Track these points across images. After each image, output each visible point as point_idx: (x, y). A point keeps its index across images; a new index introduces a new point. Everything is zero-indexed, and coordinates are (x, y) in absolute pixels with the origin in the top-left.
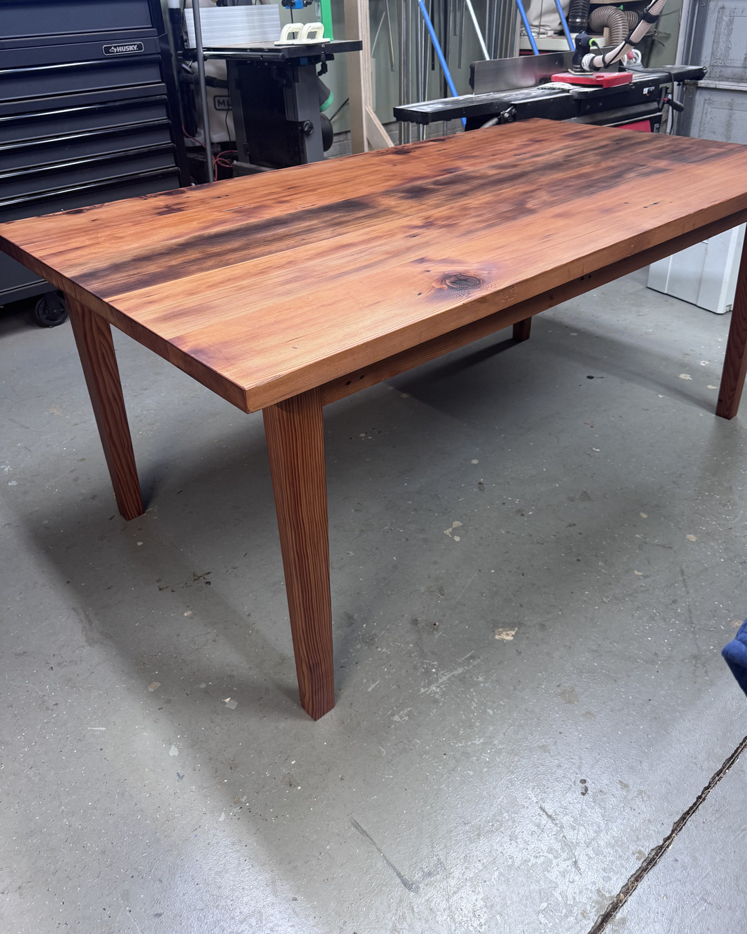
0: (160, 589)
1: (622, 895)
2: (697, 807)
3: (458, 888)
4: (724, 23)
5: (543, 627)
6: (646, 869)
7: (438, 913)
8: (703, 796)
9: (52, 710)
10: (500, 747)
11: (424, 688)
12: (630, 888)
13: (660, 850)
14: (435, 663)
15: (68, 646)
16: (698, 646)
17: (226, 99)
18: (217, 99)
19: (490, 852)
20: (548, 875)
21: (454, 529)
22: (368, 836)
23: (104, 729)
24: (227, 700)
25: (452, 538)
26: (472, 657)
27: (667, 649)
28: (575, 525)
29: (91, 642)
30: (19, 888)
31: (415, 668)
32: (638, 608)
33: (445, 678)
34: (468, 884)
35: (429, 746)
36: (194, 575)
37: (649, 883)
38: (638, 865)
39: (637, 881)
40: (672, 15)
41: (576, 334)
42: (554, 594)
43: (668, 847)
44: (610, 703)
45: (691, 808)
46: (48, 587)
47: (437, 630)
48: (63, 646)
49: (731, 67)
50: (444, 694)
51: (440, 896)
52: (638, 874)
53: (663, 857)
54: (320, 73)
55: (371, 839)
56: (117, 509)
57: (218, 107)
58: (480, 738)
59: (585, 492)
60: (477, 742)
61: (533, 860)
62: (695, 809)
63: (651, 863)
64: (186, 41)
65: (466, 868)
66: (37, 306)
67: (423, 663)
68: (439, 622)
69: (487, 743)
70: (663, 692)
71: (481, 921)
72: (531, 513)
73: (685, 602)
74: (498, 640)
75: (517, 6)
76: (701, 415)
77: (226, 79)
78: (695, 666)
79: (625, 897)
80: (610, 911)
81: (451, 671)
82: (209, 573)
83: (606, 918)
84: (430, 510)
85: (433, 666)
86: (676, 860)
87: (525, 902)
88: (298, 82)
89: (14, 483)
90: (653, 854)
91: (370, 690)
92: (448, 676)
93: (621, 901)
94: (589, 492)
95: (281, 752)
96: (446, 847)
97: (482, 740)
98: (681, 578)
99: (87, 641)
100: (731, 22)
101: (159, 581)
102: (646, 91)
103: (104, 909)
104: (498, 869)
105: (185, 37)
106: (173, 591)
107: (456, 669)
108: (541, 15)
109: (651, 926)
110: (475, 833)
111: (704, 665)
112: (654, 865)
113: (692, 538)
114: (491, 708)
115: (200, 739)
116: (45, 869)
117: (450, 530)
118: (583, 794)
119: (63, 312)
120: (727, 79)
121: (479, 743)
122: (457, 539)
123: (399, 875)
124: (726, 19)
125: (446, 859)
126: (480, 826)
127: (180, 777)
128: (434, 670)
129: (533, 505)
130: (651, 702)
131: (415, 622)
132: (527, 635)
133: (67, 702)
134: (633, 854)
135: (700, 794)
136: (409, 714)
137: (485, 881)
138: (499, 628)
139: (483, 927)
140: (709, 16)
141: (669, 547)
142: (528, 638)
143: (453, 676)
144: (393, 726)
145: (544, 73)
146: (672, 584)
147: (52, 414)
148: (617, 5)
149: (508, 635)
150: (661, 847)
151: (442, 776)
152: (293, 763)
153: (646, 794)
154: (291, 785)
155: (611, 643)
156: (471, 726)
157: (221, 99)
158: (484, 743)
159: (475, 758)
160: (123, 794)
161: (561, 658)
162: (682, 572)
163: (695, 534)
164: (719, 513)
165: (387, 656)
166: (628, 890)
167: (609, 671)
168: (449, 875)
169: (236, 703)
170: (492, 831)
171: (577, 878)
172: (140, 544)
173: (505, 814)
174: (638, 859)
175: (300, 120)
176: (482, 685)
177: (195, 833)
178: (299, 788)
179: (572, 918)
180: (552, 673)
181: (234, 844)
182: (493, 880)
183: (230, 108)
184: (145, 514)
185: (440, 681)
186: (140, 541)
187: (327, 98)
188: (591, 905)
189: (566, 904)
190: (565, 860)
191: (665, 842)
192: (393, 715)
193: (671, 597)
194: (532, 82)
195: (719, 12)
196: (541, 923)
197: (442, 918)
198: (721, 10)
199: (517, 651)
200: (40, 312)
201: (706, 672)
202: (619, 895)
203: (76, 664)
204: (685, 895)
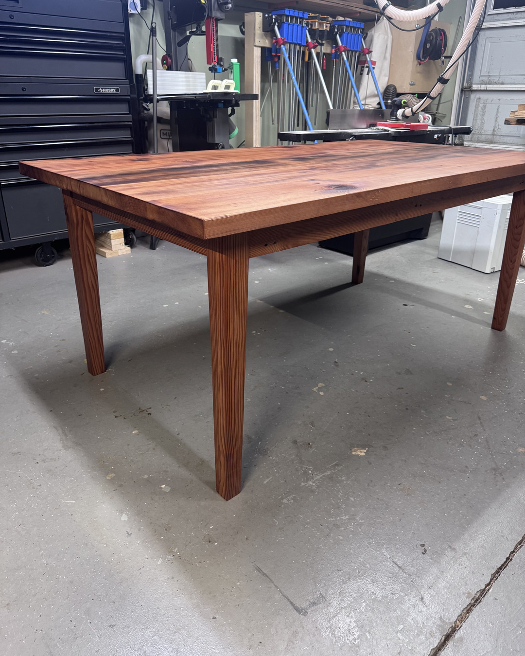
0: (116, 417)
1: (458, 622)
2: (507, 564)
3: (336, 614)
4: (480, 108)
5: (385, 448)
6: (474, 605)
7: (322, 630)
8: (510, 558)
9: (37, 489)
10: (361, 521)
11: (304, 483)
12: (464, 617)
13: (483, 592)
14: (311, 467)
15: (49, 449)
16: (495, 463)
17: (168, 132)
18: (162, 131)
19: (358, 590)
20: (403, 606)
21: (319, 388)
22: (267, 577)
23: (74, 502)
24: (163, 486)
25: (319, 393)
26: (336, 465)
27: (474, 464)
28: (402, 388)
29: (66, 447)
30: (7, 605)
31: (297, 470)
32: (451, 439)
33: (318, 477)
34: (344, 611)
35: (309, 519)
36: (140, 409)
37: (477, 614)
38: (468, 601)
39: (468, 613)
40: (447, 103)
41: (393, 281)
42: (391, 428)
43: (488, 591)
44: (437, 496)
45: (503, 565)
46: (36, 413)
47: (311, 447)
48: (46, 449)
49: (484, 134)
50: (318, 487)
51: (323, 618)
52: (468, 608)
53: (486, 597)
54: (230, 115)
55: (270, 579)
56: (87, 369)
57: (162, 137)
58: (345, 515)
59: (408, 370)
60: (344, 518)
61: (390, 596)
62: (505, 565)
63: (477, 601)
64: (146, 90)
65: (341, 600)
66: (37, 252)
67: (302, 467)
68: (312, 442)
69: (351, 519)
70: (474, 490)
71: (355, 636)
72: (371, 380)
73: (483, 436)
74: (355, 455)
75: (352, 87)
76: (482, 328)
77: (169, 118)
78: (495, 475)
79: (460, 623)
80: (450, 633)
81: (322, 473)
82: (150, 408)
83: (448, 637)
84: (302, 376)
85: (310, 470)
86: (496, 599)
87: (386, 624)
88: (216, 117)
89: (16, 352)
90: (478, 595)
91: (265, 482)
92: (320, 476)
93: (458, 627)
94: (410, 369)
95: (202, 520)
96: (325, 585)
97: (347, 517)
98: (479, 421)
99: (63, 447)
100: (485, 107)
101: (114, 412)
102: (436, 136)
103: (71, 621)
104: (365, 601)
105: (146, 87)
106: (125, 418)
107: (326, 472)
108: (366, 98)
109: (482, 643)
110: (347, 577)
111: (501, 474)
112: (479, 603)
113: (484, 398)
114: (352, 496)
115: (144, 510)
116: (27, 593)
117: (317, 388)
118: (424, 554)
119: (53, 257)
120: (482, 142)
121: (345, 518)
122: (322, 393)
123: (292, 603)
124: (481, 105)
125: (326, 594)
126: (349, 572)
127: (129, 534)
128: (310, 472)
129: (373, 376)
130: (466, 496)
131: (295, 442)
132: (375, 453)
133: (48, 484)
134: (464, 594)
135: (508, 556)
136: (294, 499)
137: (356, 610)
138: (354, 448)
139: (357, 641)
140: (471, 103)
141: (468, 403)
142: (375, 454)
143: (324, 476)
144: (283, 506)
145: (372, 122)
146: (473, 425)
147: (44, 314)
148: (414, 94)
149: (361, 452)
150: (484, 590)
151: (320, 539)
152: (211, 527)
153: (469, 555)
154: (210, 542)
155: (434, 459)
156: (339, 508)
157: (165, 132)
158: (349, 519)
159: (343, 528)
160: (86, 545)
161: (400, 467)
162: (479, 418)
163: (486, 396)
164: (501, 384)
165: (277, 462)
166: (462, 618)
167: (434, 476)
168: (329, 605)
169: (170, 488)
170: (359, 576)
171: (424, 609)
172: (102, 390)
173: (368, 565)
174: (468, 597)
175: (216, 142)
176: (345, 482)
177: (140, 571)
178: (216, 544)
179: (423, 637)
180: (394, 476)
181: (168, 579)
182: (361, 609)
183: (171, 137)
184: (106, 373)
185: (315, 479)
186: (102, 388)
187: (234, 130)
188: (436, 628)
189: (417, 626)
190: (414, 597)
191: (486, 587)
192: (282, 499)
193: (473, 433)
194: (365, 126)
195: (477, 101)
196: (399, 639)
197: (326, 633)
198: (478, 100)
199: (368, 462)
200: (39, 256)
201: (503, 479)
202: (456, 621)
203: (55, 460)
204: (505, 622)
